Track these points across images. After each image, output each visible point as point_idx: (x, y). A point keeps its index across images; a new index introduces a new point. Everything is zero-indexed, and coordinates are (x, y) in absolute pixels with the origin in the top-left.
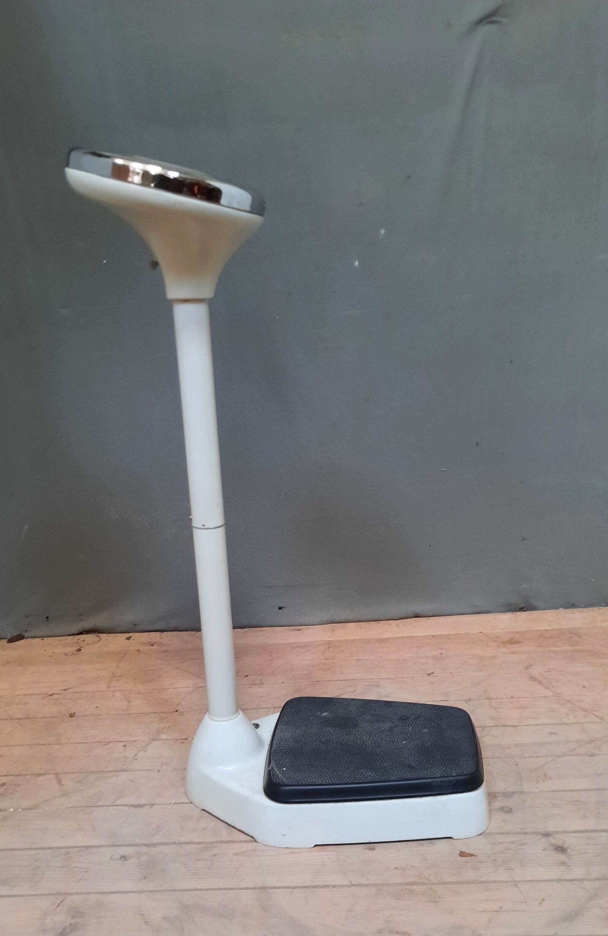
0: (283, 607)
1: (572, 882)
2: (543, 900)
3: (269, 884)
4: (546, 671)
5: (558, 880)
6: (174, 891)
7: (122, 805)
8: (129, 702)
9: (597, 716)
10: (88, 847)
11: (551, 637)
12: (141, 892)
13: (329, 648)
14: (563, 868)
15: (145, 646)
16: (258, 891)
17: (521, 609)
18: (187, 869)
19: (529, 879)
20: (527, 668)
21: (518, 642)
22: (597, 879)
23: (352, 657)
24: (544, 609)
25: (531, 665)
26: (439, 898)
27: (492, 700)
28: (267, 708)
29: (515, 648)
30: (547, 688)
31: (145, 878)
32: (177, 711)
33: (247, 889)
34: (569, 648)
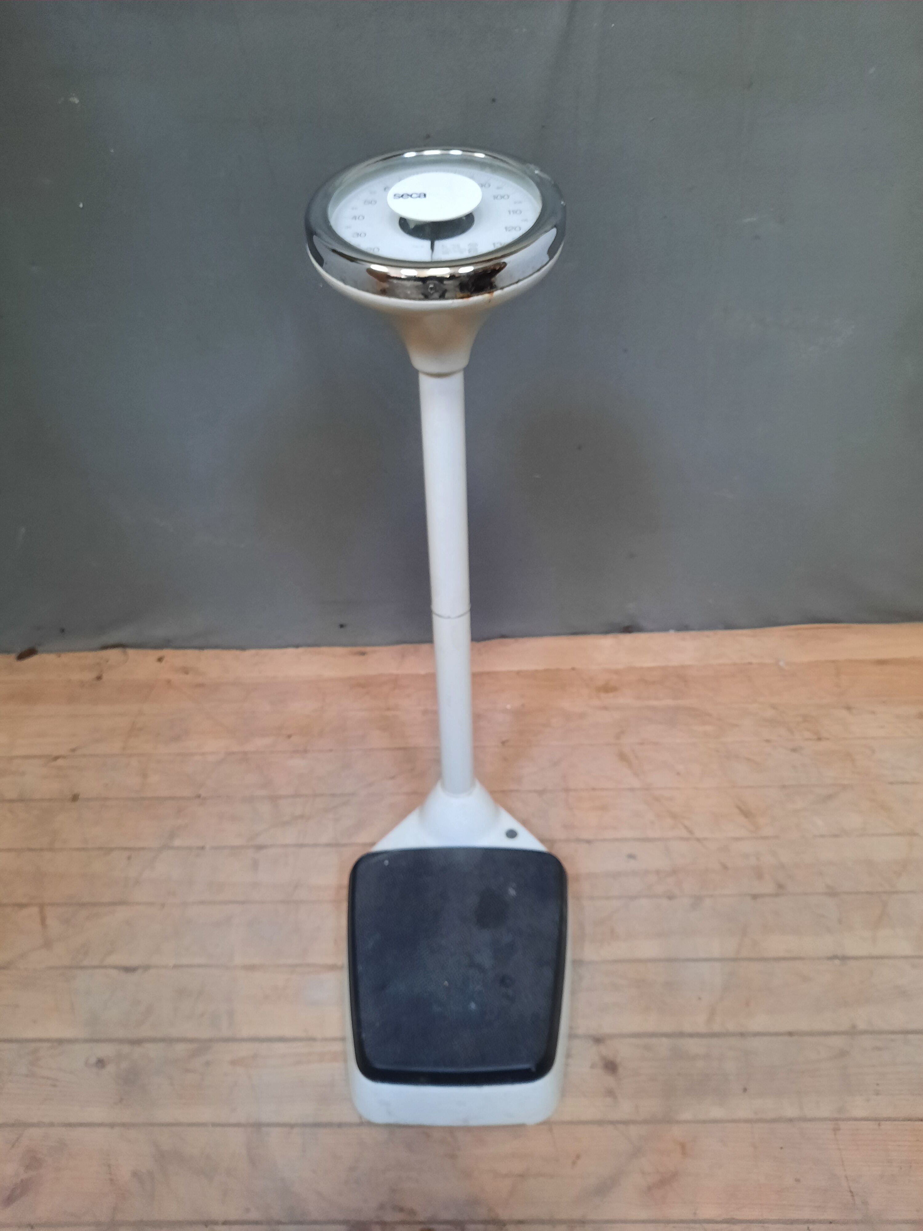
0: (346, 625)
1: (617, 1125)
2: (578, 1157)
3: (264, 1119)
4: (638, 744)
6: (152, 1125)
7: (110, 967)
8: (145, 776)
9: (686, 828)
10: (61, 1041)
11: (654, 683)
12: (112, 1125)
13: (394, 688)
14: (609, 1100)
15: (178, 675)
16: (249, 1129)
17: (627, 630)
18: (171, 1086)
19: (568, 1119)
20: (618, 737)
21: (614, 689)
22: (646, 1122)
24: (651, 631)
25: (623, 732)
28: (306, 796)
29: (608, 699)
30: (636, 774)
31: (121, 1100)
32: (199, 796)
33: (238, 1125)
34: (670, 702)
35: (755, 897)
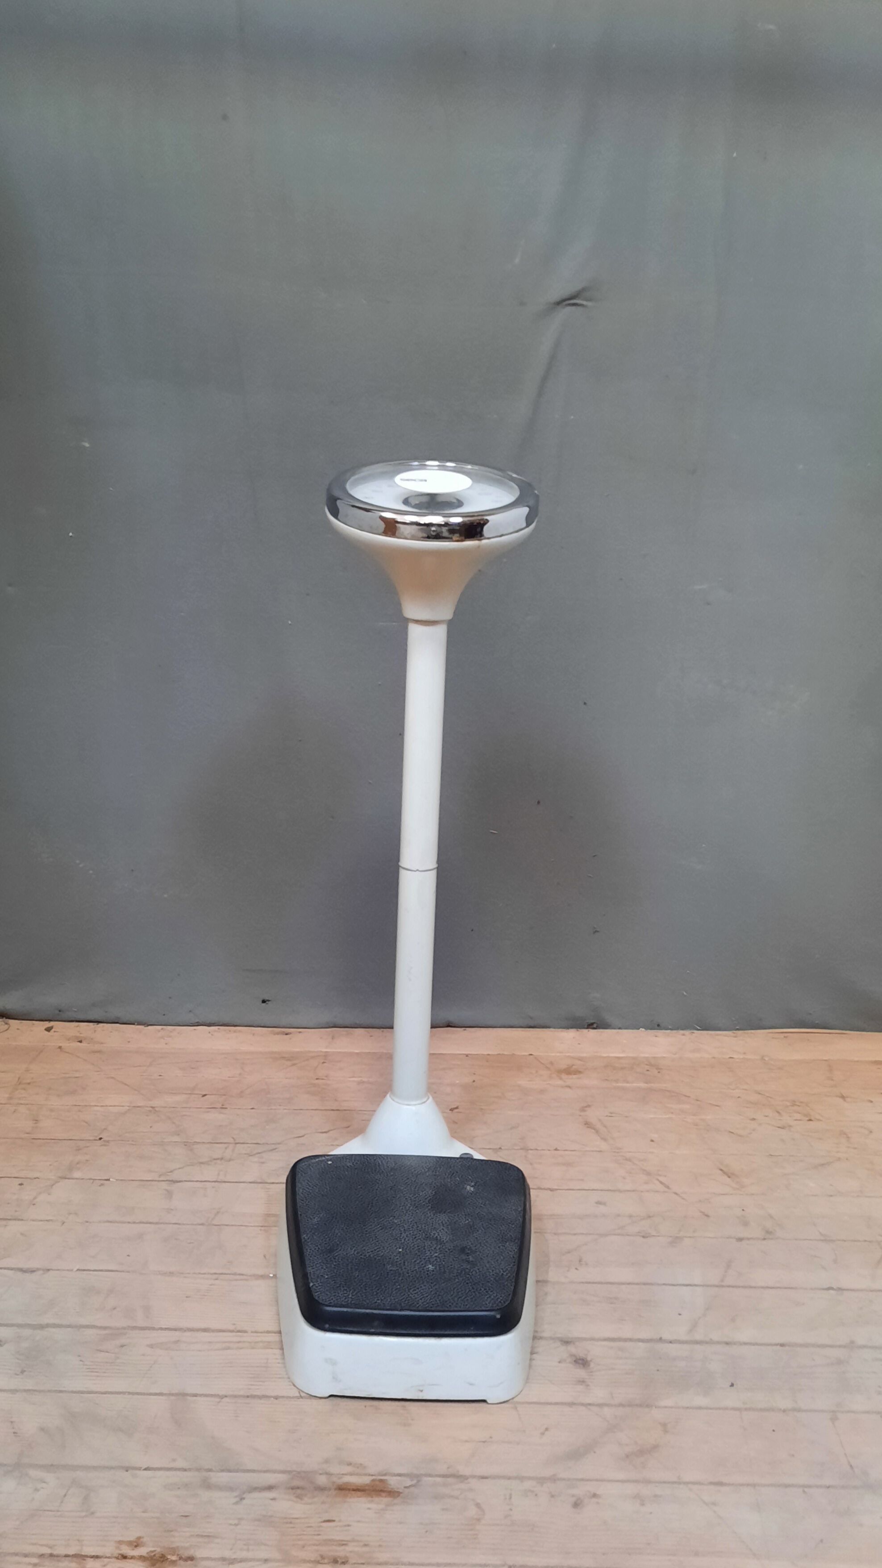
0: (269, 1001)
1: (589, 1407)
2: (547, 1429)
3: (190, 1391)
4: (607, 1116)
5: (571, 1404)
6: (61, 1392)
7: (5, 1268)
8: (36, 1121)
9: (661, 1183)
11: (622, 1069)
12: (14, 1391)
13: (324, 1063)
14: (580, 1388)
15: (69, 1043)
16: (173, 1398)
17: (590, 1026)
18: (81, 1362)
19: (535, 1400)
20: (583, 1109)
21: (577, 1072)
22: (621, 1405)
23: (353, 1077)
24: (620, 1028)
25: (589, 1106)
26: (413, 1420)
27: (530, 1151)
28: (225, 1143)
29: (571, 1080)
30: (604, 1139)
31: (23, 1372)
32: (101, 1139)
33: (160, 1394)
34: (642, 1085)
35: (740, 1240)
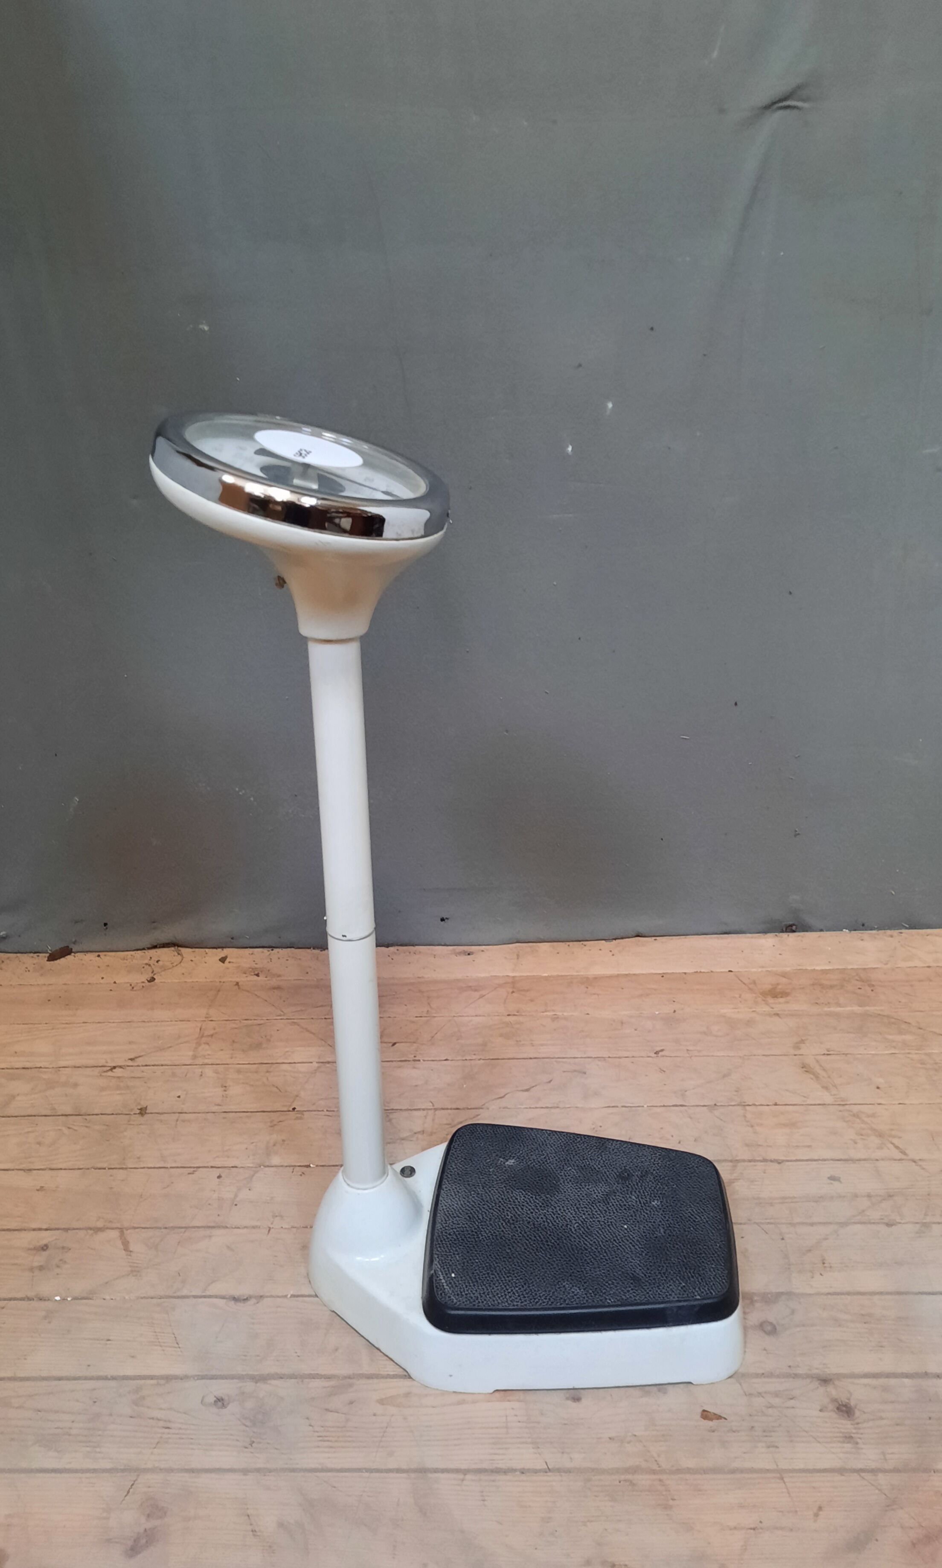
0: (447, 919)
1: (863, 1474)
2: (820, 1508)
3: (429, 1464)
4: (824, 1054)
5: (841, 1471)
6: (293, 1470)
7: (216, 1297)
8: (225, 1087)
9: (897, 1147)
10: (168, 1378)
11: (832, 987)
12: (245, 1471)
13: (513, 992)
14: (848, 1446)
15: (247, 977)
16: (413, 1475)
17: (790, 929)
18: (311, 1427)
19: (802, 1466)
20: (797, 1046)
21: (784, 994)
22: (896, 1470)
23: (546, 1011)
24: (821, 930)
25: (803, 1041)
26: (673, 1500)
27: (748, 1108)
28: (424, 1110)
29: (779, 1005)
30: (826, 1088)
31: (251, 1443)
32: (294, 1109)
33: (398, 1471)
34: (857, 1009)
